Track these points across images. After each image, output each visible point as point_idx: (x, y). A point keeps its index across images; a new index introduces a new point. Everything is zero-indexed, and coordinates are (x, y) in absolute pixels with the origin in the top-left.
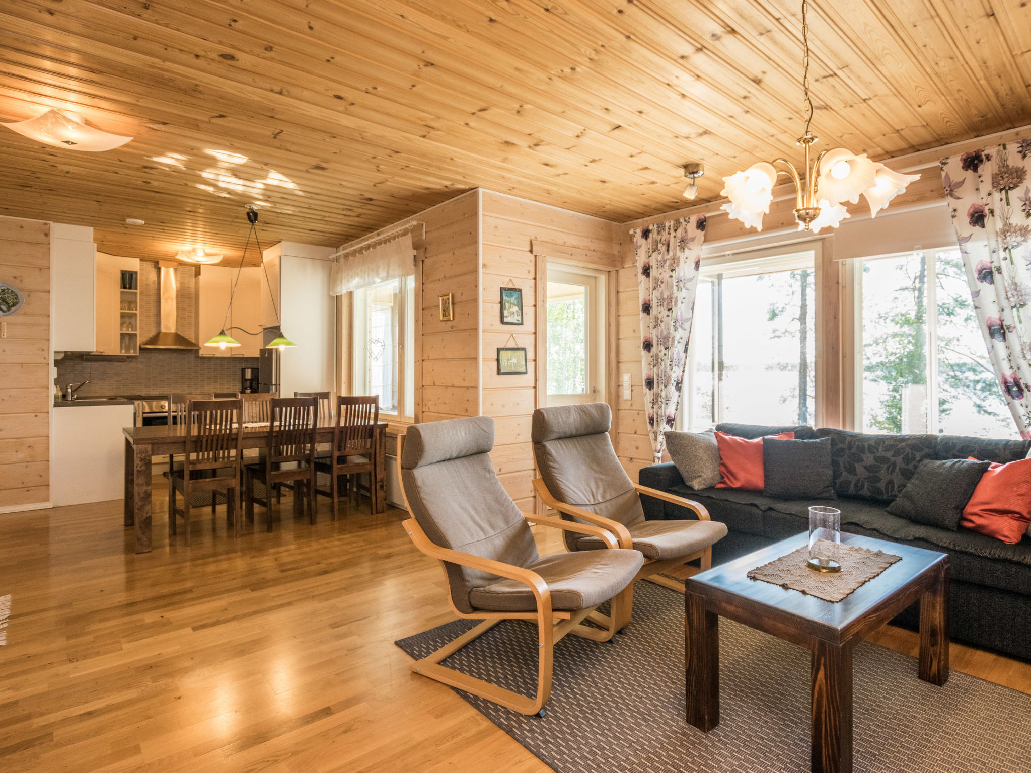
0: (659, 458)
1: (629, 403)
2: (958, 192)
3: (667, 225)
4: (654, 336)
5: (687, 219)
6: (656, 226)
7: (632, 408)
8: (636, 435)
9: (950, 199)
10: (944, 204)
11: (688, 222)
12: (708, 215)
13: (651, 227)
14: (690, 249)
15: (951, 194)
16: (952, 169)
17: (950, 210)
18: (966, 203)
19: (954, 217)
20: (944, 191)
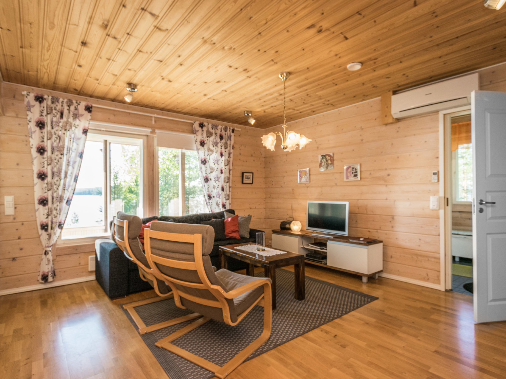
0: (50, 251)
1: (12, 218)
2: (197, 133)
3: (61, 100)
4: (48, 170)
5: (78, 102)
6: (50, 98)
7: (15, 221)
8: (20, 240)
9: (195, 135)
10: (192, 136)
11: (79, 104)
12: (94, 105)
13: (46, 97)
14: (80, 120)
15: (196, 133)
16: (196, 125)
17: (195, 139)
18: (199, 138)
19: (196, 141)
20: (193, 132)
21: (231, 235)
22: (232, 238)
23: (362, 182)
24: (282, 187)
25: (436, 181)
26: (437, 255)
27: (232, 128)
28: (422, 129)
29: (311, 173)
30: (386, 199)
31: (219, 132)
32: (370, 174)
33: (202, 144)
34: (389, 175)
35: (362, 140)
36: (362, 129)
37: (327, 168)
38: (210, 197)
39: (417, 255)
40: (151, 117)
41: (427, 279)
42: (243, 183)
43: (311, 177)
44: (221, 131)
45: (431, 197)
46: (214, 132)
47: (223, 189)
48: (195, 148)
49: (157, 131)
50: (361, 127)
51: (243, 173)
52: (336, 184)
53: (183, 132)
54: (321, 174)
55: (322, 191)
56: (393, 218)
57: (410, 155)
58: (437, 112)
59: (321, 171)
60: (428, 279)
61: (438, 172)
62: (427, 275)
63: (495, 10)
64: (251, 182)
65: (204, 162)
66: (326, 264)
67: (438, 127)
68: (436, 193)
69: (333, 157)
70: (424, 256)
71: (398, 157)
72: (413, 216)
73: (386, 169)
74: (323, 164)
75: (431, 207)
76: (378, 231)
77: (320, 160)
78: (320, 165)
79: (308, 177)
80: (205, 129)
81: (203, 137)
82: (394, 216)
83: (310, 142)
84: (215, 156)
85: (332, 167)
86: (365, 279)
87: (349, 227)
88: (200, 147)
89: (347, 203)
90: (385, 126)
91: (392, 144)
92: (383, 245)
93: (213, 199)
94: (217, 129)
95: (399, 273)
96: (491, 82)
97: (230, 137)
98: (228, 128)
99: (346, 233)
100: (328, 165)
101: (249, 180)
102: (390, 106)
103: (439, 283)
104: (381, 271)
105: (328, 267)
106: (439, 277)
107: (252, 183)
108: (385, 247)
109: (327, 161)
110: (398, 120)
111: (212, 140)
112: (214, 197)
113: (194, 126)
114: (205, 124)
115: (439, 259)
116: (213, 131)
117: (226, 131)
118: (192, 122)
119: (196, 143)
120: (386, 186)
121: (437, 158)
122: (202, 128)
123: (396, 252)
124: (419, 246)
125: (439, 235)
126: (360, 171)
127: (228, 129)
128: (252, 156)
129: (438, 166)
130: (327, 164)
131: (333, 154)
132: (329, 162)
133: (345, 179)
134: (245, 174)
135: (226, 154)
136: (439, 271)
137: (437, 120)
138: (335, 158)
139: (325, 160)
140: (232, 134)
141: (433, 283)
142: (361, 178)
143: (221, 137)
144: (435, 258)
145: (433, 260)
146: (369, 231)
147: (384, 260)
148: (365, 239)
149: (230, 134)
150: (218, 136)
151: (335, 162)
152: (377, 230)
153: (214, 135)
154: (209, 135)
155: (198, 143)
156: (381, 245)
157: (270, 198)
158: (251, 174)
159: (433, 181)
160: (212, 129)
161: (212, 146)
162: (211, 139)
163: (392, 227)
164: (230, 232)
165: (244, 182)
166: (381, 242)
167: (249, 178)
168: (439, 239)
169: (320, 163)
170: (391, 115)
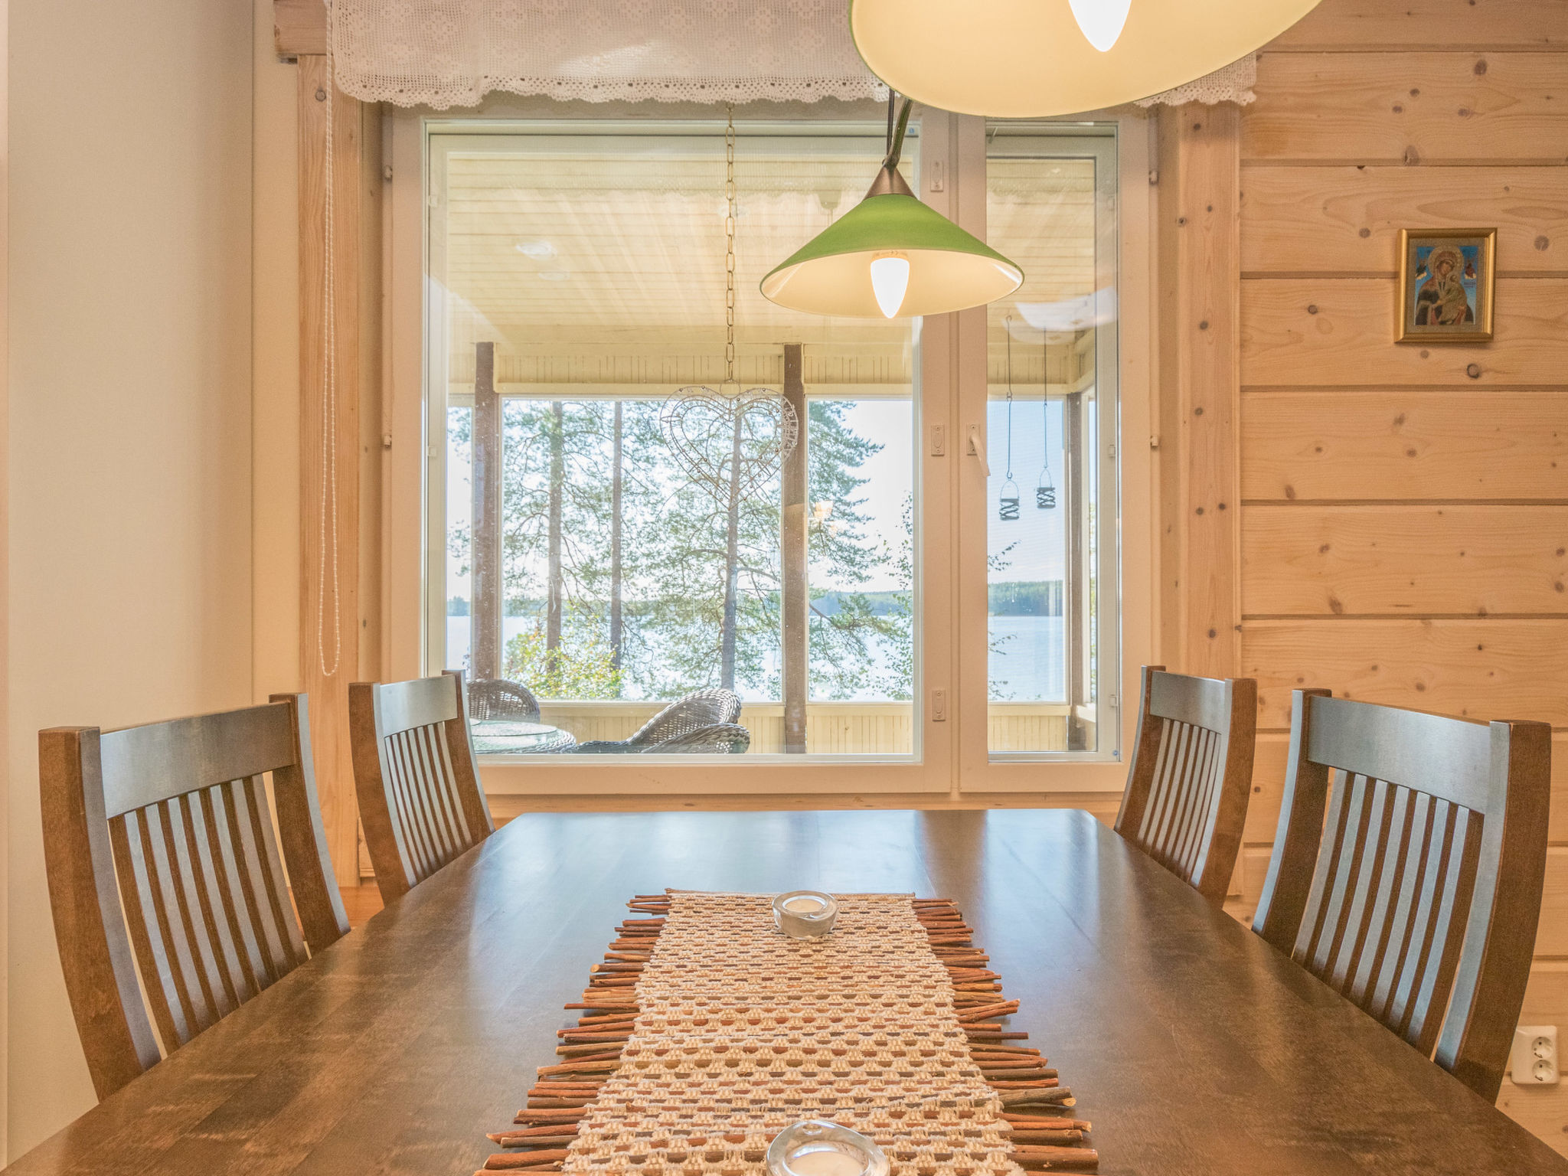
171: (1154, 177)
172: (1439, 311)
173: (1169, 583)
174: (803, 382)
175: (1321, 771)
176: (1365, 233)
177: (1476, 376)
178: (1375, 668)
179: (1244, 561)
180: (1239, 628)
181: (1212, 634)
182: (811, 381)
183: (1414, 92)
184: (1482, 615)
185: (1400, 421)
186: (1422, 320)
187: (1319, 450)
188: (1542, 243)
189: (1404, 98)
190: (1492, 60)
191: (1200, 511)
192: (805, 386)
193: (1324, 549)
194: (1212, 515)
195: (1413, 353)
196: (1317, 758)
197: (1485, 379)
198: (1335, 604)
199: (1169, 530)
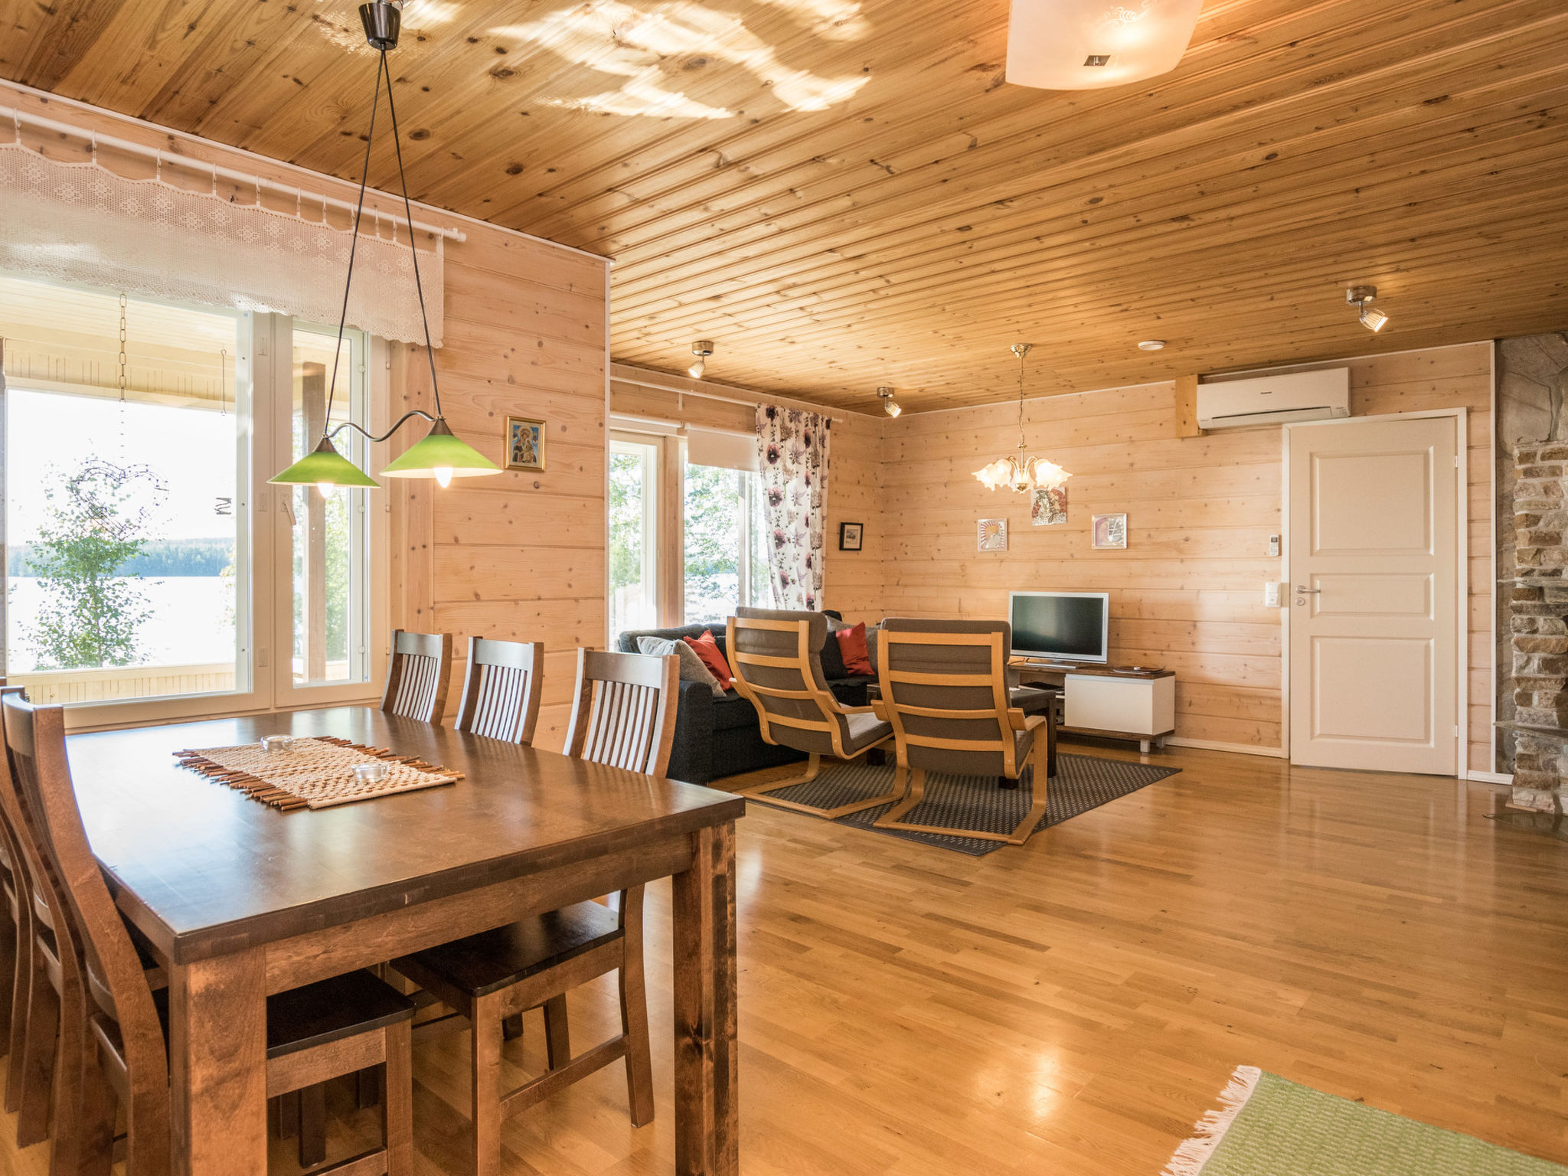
2: (762, 431)
9: (758, 436)
10: (752, 438)
15: (759, 432)
16: (761, 413)
17: (759, 444)
18: (767, 442)
19: (761, 450)
20: (753, 428)
21: (856, 667)
22: (860, 673)
23: (1131, 553)
24: (933, 559)
25: (1277, 554)
26: (1276, 694)
27: (826, 418)
28: (1251, 453)
29: (1010, 530)
30: (1182, 588)
31: (802, 429)
32: (1149, 536)
33: (773, 456)
34: (1187, 540)
35: (1132, 465)
36: (1131, 440)
37: (1051, 519)
38: (785, 582)
39: (1239, 696)
40: (677, 393)
41: (1257, 740)
42: (841, 548)
43: (1011, 537)
44: (807, 425)
45: (1267, 584)
46: (793, 429)
47: (809, 565)
48: (757, 466)
49: (688, 427)
50: (1131, 437)
51: (843, 525)
52: (1072, 556)
53: (733, 428)
54: (1036, 531)
55: (1037, 572)
56: (1195, 626)
57: (1229, 502)
58: (1279, 425)
59: (1037, 524)
60: (1260, 739)
61: (1280, 537)
62: (1258, 732)
63: (1371, 331)
64: (858, 547)
65: (775, 499)
66: (1063, 724)
67: (1280, 453)
68: (1274, 576)
69: (1066, 497)
70: (1249, 697)
71: (1206, 505)
72: (1234, 621)
73: (1182, 527)
74: (1042, 510)
75: (1267, 602)
76: (1164, 653)
77: (1033, 502)
78: (1035, 513)
79: (1004, 537)
80: (777, 421)
81: (774, 440)
82: (1196, 621)
83: (1069, 478)
84: (796, 484)
85: (1064, 518)
86: (1145, 747)
87: (1109, 647)
88: (767, 463)
89: (1105, 596)
90: (1180, 440)
91: (1195, 478)
92: (1176, 682)
93: (790, 586)
94: (799, 422)
95: (1205, 735)
96: (1367, 383)
97: (823, 439)
98: (820, 417)
99: (1103, 658)
100: (1054, 513)
101: (854, 541)
102: (1195, 404)
103: (1280, 746)
104: (1171, 733)
105: (1068, 729)
106: (1278, 733)
107: (860, 549)
108: (1178, 685)
109: (1052, 504)
110: (1207, 432)
111: (790, 447)
112: (793, 582)
113: (757, 414)
114: (779, 409)
115: (1280, 699)
116: (792, 426)
117: (816, 425)
118: (755, 405)
119: (761, 454)
120: (1182, 561)
121: (1279, 510)
122: (772, 418)
123: (1199, 694)
124: (1244, 678)
125: (1280, 656)
126: (1128, 530)
127: (820, 421)
128: (859, 482)
129: (1280, 525)
130: (1051, 511)
131: (1066, 490)
132: (1057, 507)
133: (1094, 545)
134: (847, 527)
135: (816, 481)
136: (1279, 723)
137: (1279, 439)
138: (1070, 498)
139: (1046, 501)
140: (827, 433)
141: (1270, 745)
142: (1128, 544)
143: (807, 441)
144: (1272, 698)
145: (1269, 702)
146: (1145, 655)
147: (1176, 712)
148: (1143, 669)
149: (823, 431)
150: (802, 439)
151: (1070, 507)
152: (1163, 651)
153: (794, 435)
154: (786, 434)
155: (765, 455)
156: (1172, 678)
157: (898, 585)
158: (859, 527)
159: (1271, 554)
160: (791, 421)
161: (791, 461)
162: (790, 443)
163: (1193, 644)
164: (854, 661)
165: (846, 546)
166: (1173, 673)
167: (854, 537)
168: (1280, 662)
169: (1034, 508)
170: (1195, 421)
171: (388, 366)
172: (522, 456)
173: (395, 585)
174: (4, 373)
175: (480, 666)
176: (491, 414)
177: (537, 488)
178: (494, 626)
179: (434, 574)
180: (432, 608)
181: (419, 612)
182: (12, 374)
183: (513, 350)
184: (539, 599)
185: (506, 506)
186: (515, 459)
187: (470, 519)
188: (564, 429)
189: (509, 352)
190: (546, 343)
191: (413, 549)
192: (7, 378)
193: (472, 568)
194: (419, 550)
195: (512, 473)
196: (479, 662)
197: (541, 489)
198: (477, 596)
199: (395, 557)
